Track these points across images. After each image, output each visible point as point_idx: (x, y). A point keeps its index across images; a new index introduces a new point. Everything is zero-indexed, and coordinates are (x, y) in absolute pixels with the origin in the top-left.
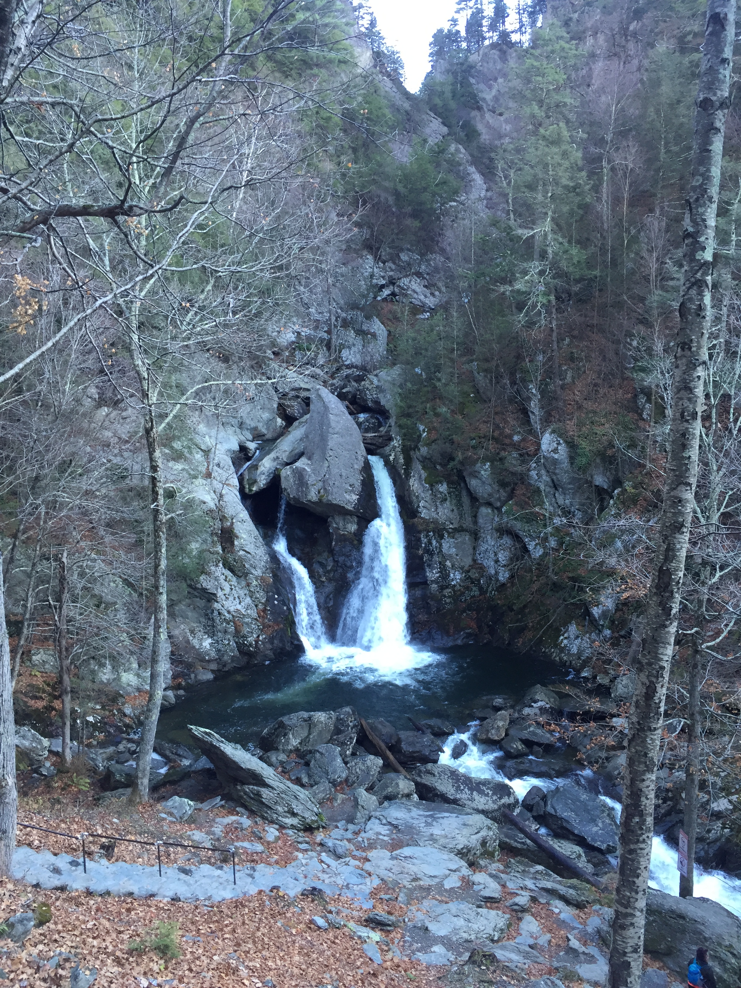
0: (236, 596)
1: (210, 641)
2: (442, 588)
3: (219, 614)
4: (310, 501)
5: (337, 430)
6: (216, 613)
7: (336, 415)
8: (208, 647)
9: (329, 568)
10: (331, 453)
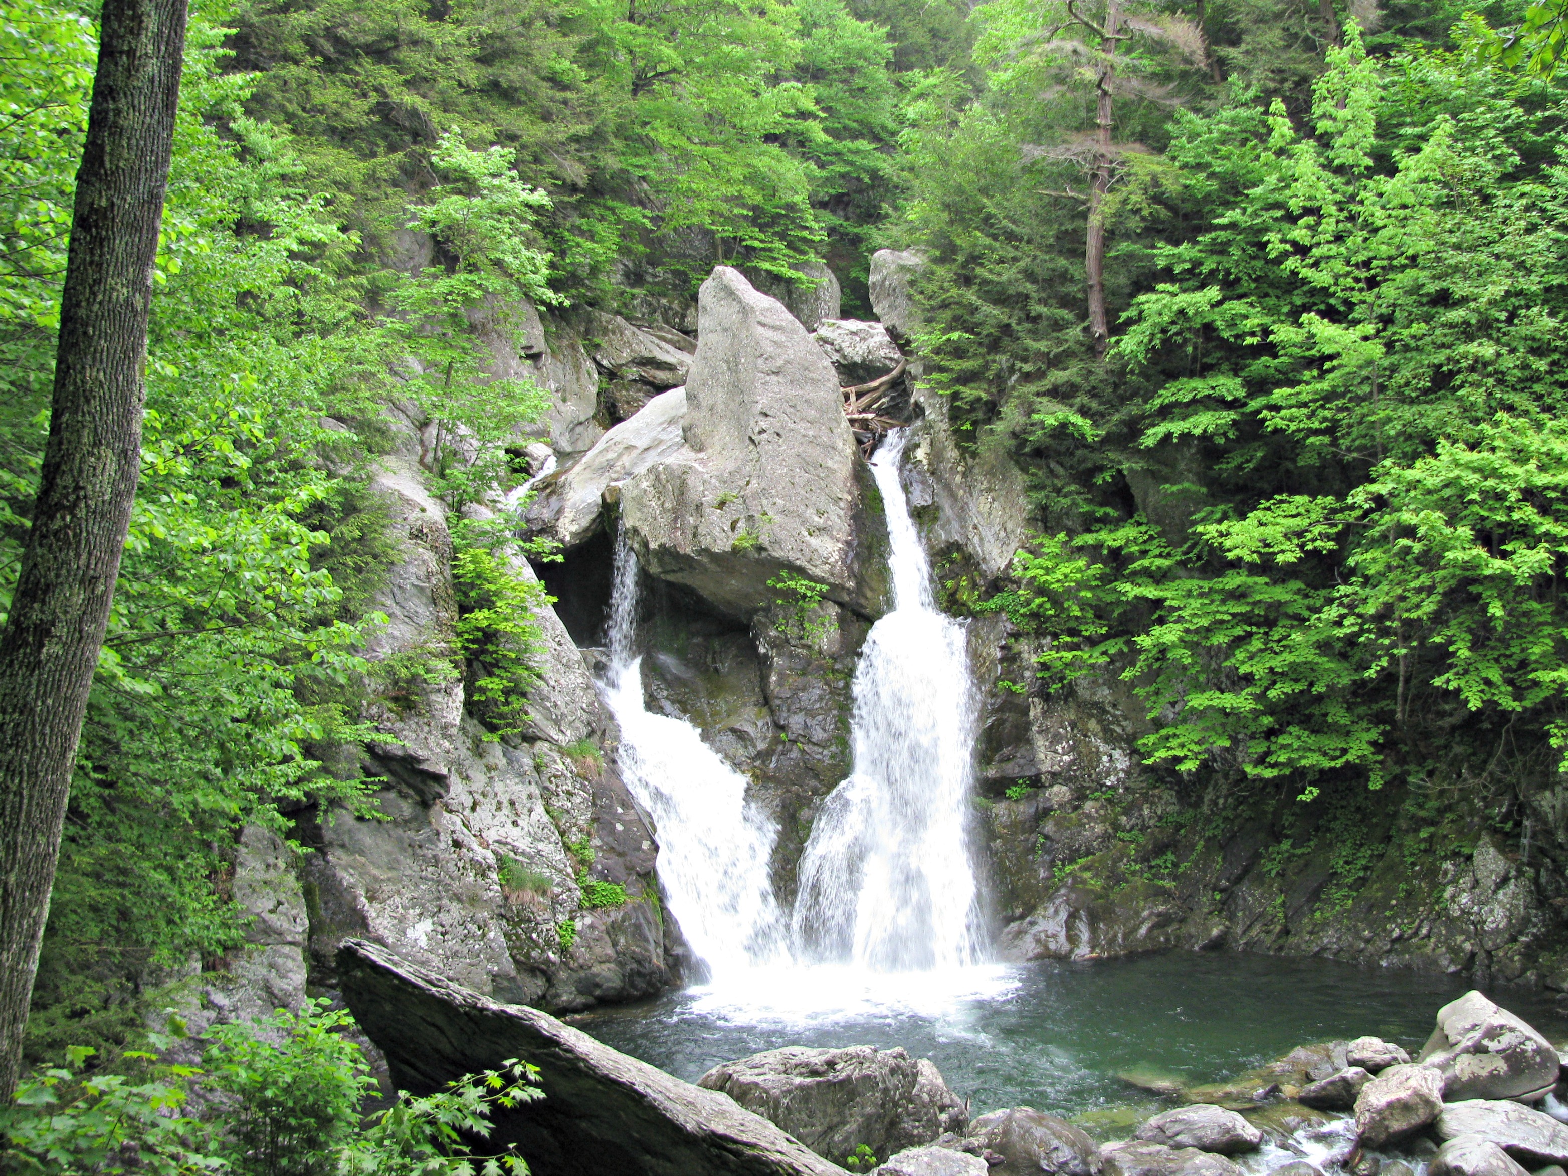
0: (505, 799)
1: (427, 925)
2: (1081, 796)
3: (457, 844)
4: (707, 551)
5: (780, 363)
6: (445, 841)
7: (774, 328)
8: (423, 942)
9: (762, 746)
10: (764, 423)
